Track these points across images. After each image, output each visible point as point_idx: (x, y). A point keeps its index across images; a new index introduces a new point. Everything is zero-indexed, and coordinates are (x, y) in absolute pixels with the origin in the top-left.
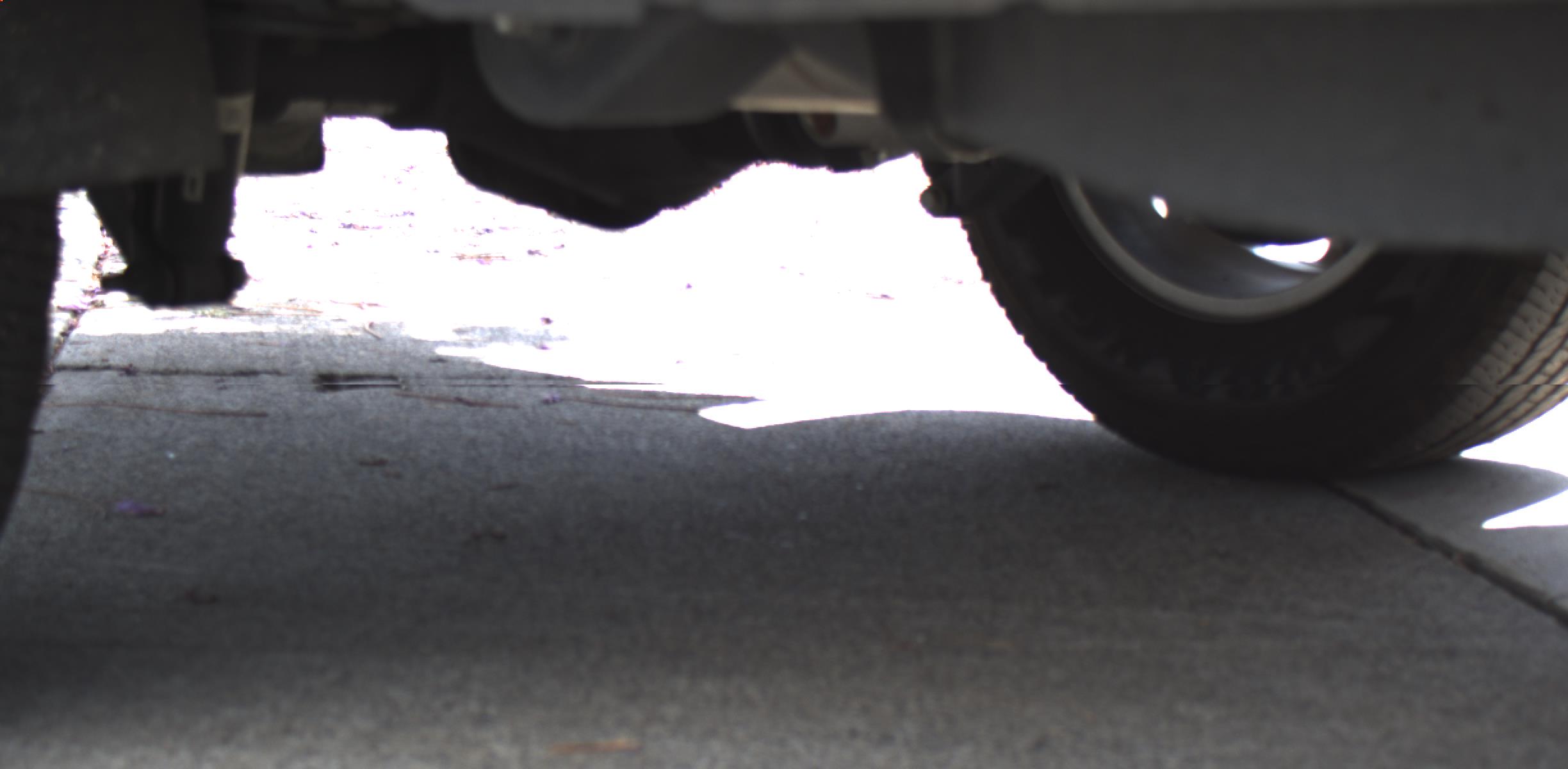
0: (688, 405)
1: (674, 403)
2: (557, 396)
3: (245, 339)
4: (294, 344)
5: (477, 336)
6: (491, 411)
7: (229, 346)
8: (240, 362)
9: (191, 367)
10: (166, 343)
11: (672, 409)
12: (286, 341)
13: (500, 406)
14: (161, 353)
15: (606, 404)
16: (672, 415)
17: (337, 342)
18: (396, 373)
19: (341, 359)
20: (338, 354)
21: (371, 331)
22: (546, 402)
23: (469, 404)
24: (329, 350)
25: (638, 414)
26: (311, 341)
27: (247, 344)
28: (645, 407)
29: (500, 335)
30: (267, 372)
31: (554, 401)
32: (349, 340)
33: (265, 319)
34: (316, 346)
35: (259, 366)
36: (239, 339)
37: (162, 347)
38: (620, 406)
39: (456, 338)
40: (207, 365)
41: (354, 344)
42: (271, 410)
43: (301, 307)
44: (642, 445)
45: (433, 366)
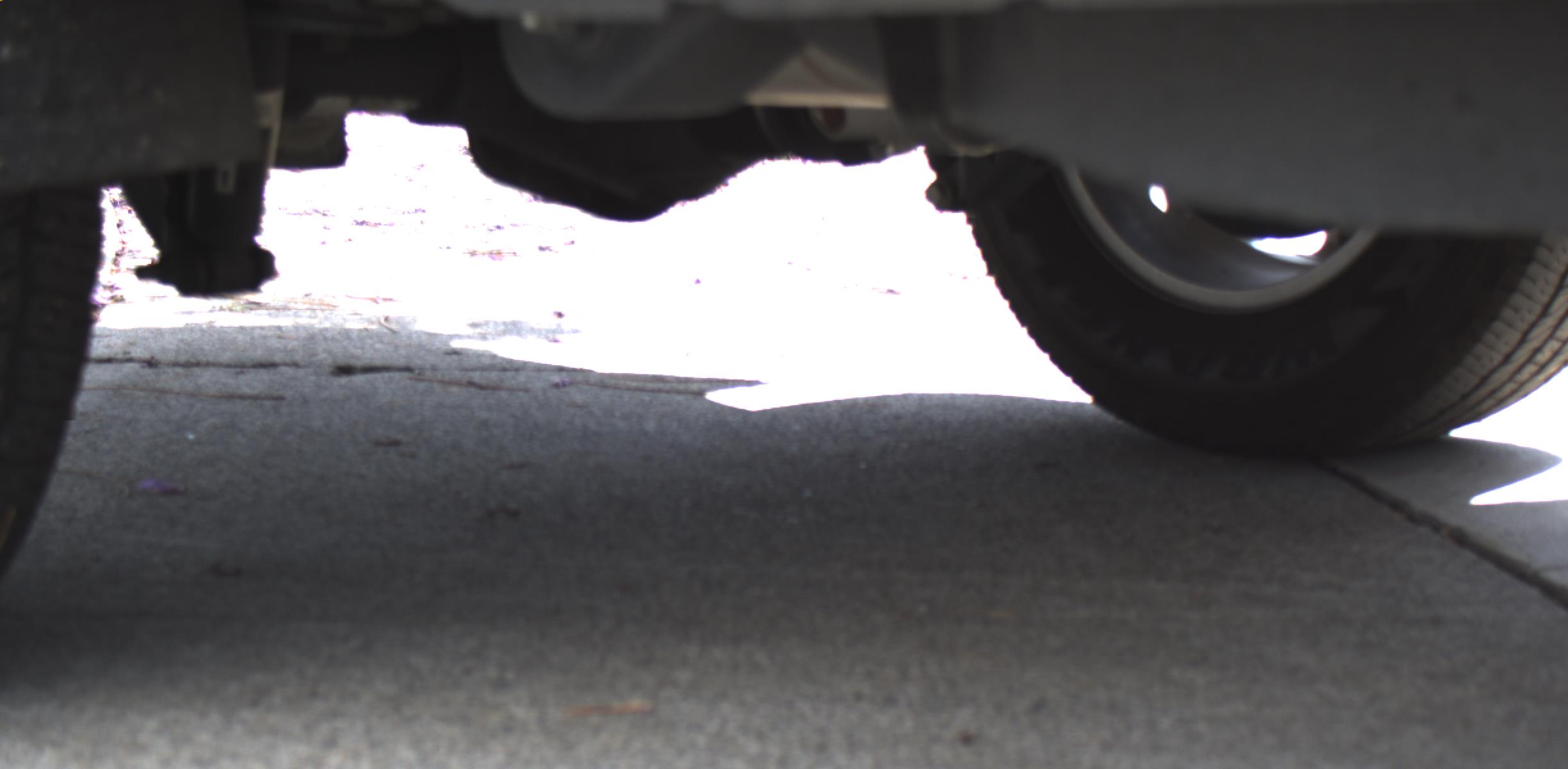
0: (694, 389)
1: (682, 387)
2: (567, 380)
3: (263, 333)
4: (312, 337)
5: (490, 329)
6: (503, 394)
7: (248, 339)
8: (259, 354)
9: (211, 359)
10: (186, 336)
11: (679, 392)
12: (303, 334)
13: (512, 390)
14: (182, 346)
15: (616, 387)
16: (680, 398)
17: (354, 336)
18: (412, 365)
19: (359, 352)
20: (355, 346)
21: (386, 324)
22: (557, 386)
23: (481, 387)
24: (345, 343)
25: (647, 397)
26: (329, 335)
27: (265, 337)
28: (653, 391)
29: (513, 328)
30: (286, 364)
31: (564, 385)
32: (364, 334)
33: (282, 313)
34: (333, 339)
35: (278, 358)
36: (257, 332)
37: (182, 340)
38: (629, 389)
39: (470, 331)
40: (226, 357)
41: (371, 338)
42: (288, 394)
43: (317, 302)
44: (651, 426)
45: (448, 359)
